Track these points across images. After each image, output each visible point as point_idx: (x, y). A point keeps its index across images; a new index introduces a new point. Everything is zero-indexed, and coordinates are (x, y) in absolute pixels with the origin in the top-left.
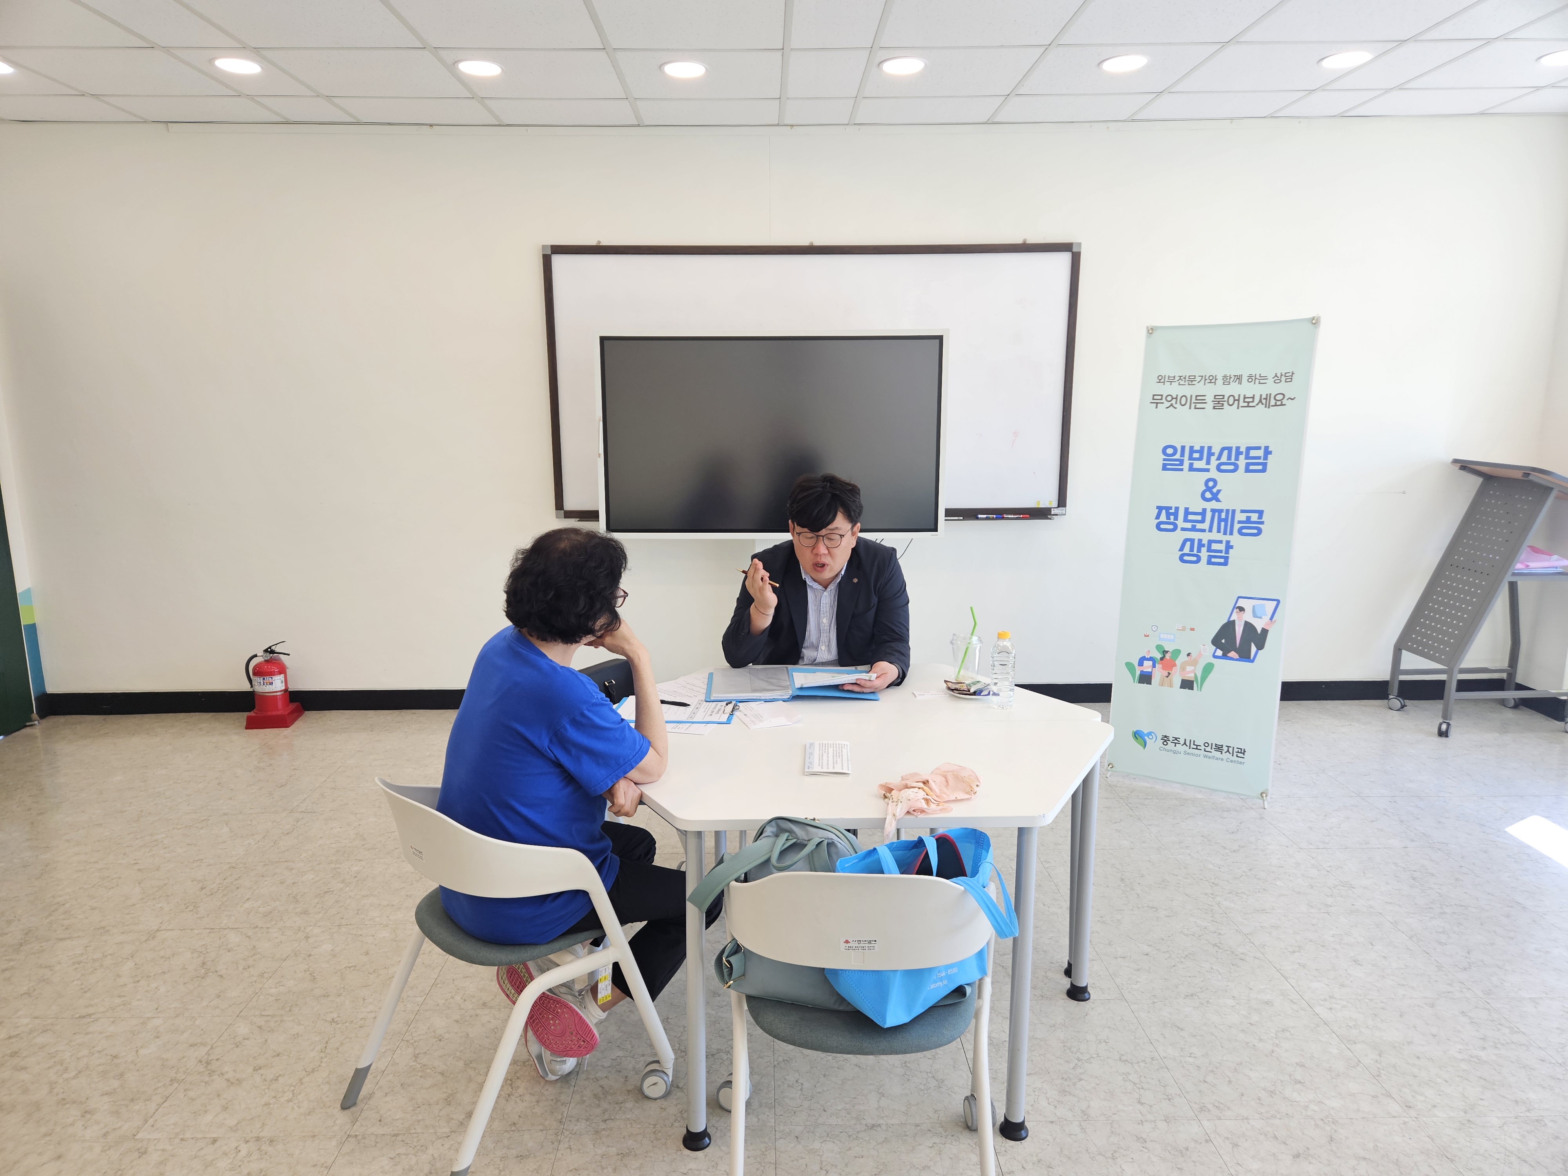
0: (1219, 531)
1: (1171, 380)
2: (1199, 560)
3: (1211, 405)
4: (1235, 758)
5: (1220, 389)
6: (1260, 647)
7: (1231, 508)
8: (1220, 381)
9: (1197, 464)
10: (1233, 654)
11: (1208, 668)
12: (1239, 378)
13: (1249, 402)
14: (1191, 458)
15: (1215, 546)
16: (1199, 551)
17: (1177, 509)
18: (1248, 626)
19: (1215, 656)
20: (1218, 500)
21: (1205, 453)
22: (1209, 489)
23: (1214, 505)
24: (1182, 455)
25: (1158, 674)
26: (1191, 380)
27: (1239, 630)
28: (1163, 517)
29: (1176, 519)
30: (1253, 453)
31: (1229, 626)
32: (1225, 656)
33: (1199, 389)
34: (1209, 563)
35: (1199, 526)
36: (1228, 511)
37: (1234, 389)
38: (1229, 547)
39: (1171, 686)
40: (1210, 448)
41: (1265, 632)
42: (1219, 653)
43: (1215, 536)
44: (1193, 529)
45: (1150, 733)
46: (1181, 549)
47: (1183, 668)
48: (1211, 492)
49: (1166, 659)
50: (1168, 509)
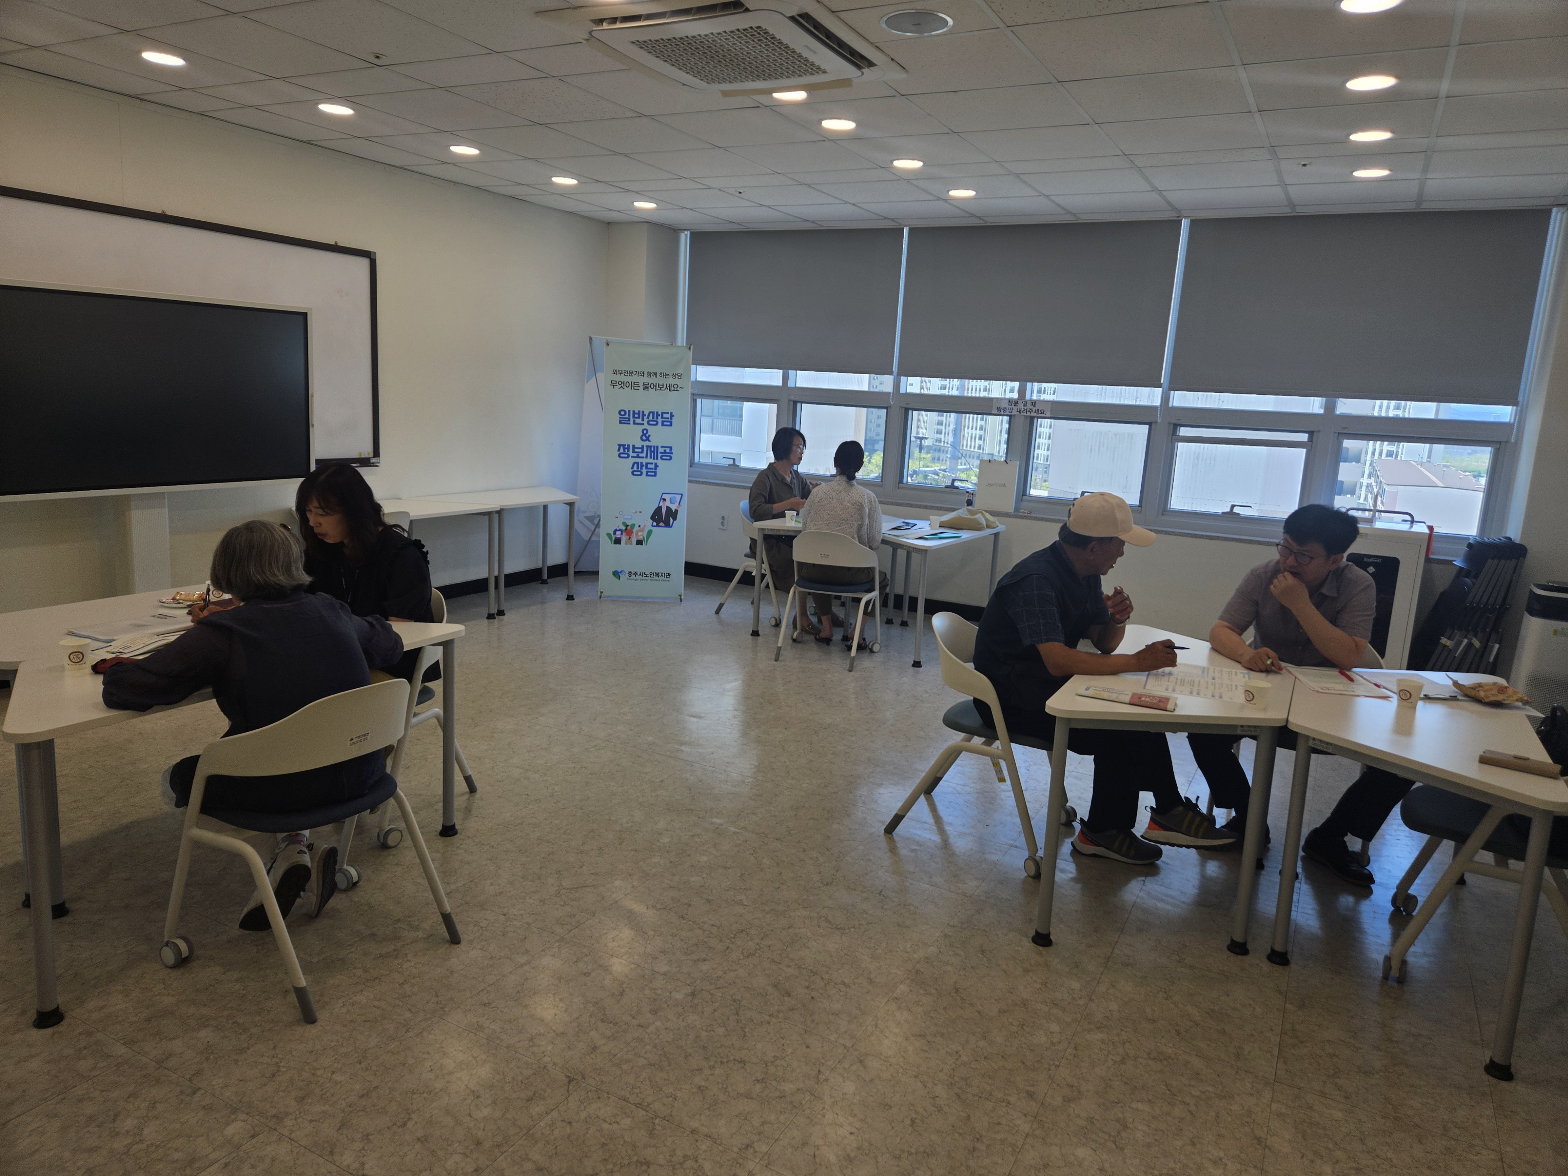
0: (651, 458)
1: (621, 372)
2: (641, 474)
3: (642, 388)
4: (666, 579)
5: (646, 379)
6: (675, 519)
7: (656, 445)
8: (646, 375)
9: (637, 421)
10: (661, 524)
11: (650, 533)
12: (655, 374)
13: (660, 387)
14: (634, 417)
15: (649, 466)
16: (642, 469)
17: (629, 446)
18: (668, 508)
19: (652, 526)
20: (649, 441)
21: (640, 414)
22: (644, 434)
23: (647, 443)
24: (629, 415)
25: (624, 538)
26: (631, 373)
27: (664, 511)
28: (622, 451)
29: (628, 451)
30: (665, 415)
31: (659, 509)
32: (658, 525)
33: (634, 379)
34: (647, 475)
35: (641, 455)
36: (654, 447)
37: (652, 380)
38: (656, 466)
39: (631, 544)
40: (643, 412)
41: (676, 511)
42: (655, 524)
43: (649, 460)
44: (638, 457)
45: (621, 572)
46: (632, 468)
47: (637, 534)
48: (645, 436)
49: (628, 530)
50: (624, 446)
